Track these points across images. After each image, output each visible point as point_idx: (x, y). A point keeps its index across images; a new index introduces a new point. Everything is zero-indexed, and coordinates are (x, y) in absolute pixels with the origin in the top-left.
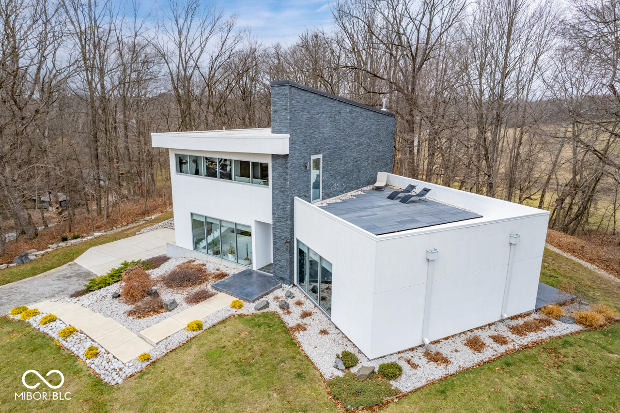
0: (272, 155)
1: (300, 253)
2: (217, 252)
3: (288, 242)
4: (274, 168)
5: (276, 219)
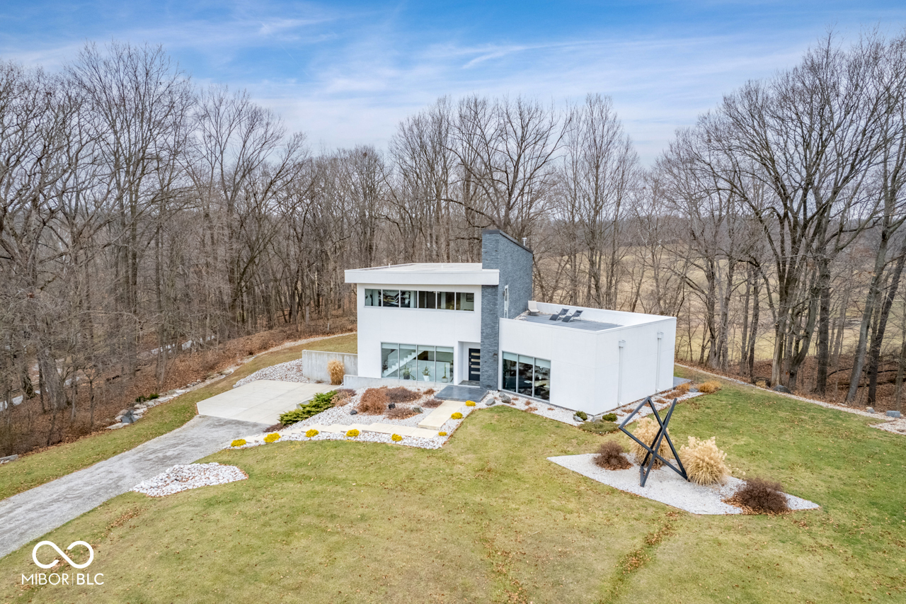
0: (483, 286)
1: (505, 361)
2: (407, 377)
3: (496, 354)
4: (483, 296)
5: (485, 336)
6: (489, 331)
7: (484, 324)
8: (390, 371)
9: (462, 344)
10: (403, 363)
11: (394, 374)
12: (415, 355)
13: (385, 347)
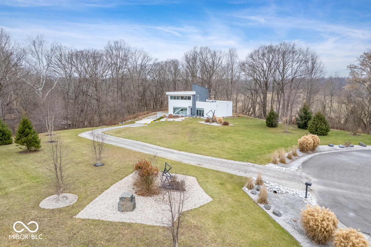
1: (197, 110)
2: (178, 114)
3: (195, 108)
4: (193, 97)
5: (193, 105)
6: (194, 104)
7: (193, 103)
8: (175, 113)
9: (189, 107)
10: (177, 111)
11: (176, 114)
12: (180, 110)
13: (174, 108)
